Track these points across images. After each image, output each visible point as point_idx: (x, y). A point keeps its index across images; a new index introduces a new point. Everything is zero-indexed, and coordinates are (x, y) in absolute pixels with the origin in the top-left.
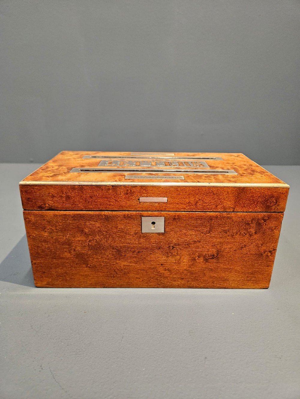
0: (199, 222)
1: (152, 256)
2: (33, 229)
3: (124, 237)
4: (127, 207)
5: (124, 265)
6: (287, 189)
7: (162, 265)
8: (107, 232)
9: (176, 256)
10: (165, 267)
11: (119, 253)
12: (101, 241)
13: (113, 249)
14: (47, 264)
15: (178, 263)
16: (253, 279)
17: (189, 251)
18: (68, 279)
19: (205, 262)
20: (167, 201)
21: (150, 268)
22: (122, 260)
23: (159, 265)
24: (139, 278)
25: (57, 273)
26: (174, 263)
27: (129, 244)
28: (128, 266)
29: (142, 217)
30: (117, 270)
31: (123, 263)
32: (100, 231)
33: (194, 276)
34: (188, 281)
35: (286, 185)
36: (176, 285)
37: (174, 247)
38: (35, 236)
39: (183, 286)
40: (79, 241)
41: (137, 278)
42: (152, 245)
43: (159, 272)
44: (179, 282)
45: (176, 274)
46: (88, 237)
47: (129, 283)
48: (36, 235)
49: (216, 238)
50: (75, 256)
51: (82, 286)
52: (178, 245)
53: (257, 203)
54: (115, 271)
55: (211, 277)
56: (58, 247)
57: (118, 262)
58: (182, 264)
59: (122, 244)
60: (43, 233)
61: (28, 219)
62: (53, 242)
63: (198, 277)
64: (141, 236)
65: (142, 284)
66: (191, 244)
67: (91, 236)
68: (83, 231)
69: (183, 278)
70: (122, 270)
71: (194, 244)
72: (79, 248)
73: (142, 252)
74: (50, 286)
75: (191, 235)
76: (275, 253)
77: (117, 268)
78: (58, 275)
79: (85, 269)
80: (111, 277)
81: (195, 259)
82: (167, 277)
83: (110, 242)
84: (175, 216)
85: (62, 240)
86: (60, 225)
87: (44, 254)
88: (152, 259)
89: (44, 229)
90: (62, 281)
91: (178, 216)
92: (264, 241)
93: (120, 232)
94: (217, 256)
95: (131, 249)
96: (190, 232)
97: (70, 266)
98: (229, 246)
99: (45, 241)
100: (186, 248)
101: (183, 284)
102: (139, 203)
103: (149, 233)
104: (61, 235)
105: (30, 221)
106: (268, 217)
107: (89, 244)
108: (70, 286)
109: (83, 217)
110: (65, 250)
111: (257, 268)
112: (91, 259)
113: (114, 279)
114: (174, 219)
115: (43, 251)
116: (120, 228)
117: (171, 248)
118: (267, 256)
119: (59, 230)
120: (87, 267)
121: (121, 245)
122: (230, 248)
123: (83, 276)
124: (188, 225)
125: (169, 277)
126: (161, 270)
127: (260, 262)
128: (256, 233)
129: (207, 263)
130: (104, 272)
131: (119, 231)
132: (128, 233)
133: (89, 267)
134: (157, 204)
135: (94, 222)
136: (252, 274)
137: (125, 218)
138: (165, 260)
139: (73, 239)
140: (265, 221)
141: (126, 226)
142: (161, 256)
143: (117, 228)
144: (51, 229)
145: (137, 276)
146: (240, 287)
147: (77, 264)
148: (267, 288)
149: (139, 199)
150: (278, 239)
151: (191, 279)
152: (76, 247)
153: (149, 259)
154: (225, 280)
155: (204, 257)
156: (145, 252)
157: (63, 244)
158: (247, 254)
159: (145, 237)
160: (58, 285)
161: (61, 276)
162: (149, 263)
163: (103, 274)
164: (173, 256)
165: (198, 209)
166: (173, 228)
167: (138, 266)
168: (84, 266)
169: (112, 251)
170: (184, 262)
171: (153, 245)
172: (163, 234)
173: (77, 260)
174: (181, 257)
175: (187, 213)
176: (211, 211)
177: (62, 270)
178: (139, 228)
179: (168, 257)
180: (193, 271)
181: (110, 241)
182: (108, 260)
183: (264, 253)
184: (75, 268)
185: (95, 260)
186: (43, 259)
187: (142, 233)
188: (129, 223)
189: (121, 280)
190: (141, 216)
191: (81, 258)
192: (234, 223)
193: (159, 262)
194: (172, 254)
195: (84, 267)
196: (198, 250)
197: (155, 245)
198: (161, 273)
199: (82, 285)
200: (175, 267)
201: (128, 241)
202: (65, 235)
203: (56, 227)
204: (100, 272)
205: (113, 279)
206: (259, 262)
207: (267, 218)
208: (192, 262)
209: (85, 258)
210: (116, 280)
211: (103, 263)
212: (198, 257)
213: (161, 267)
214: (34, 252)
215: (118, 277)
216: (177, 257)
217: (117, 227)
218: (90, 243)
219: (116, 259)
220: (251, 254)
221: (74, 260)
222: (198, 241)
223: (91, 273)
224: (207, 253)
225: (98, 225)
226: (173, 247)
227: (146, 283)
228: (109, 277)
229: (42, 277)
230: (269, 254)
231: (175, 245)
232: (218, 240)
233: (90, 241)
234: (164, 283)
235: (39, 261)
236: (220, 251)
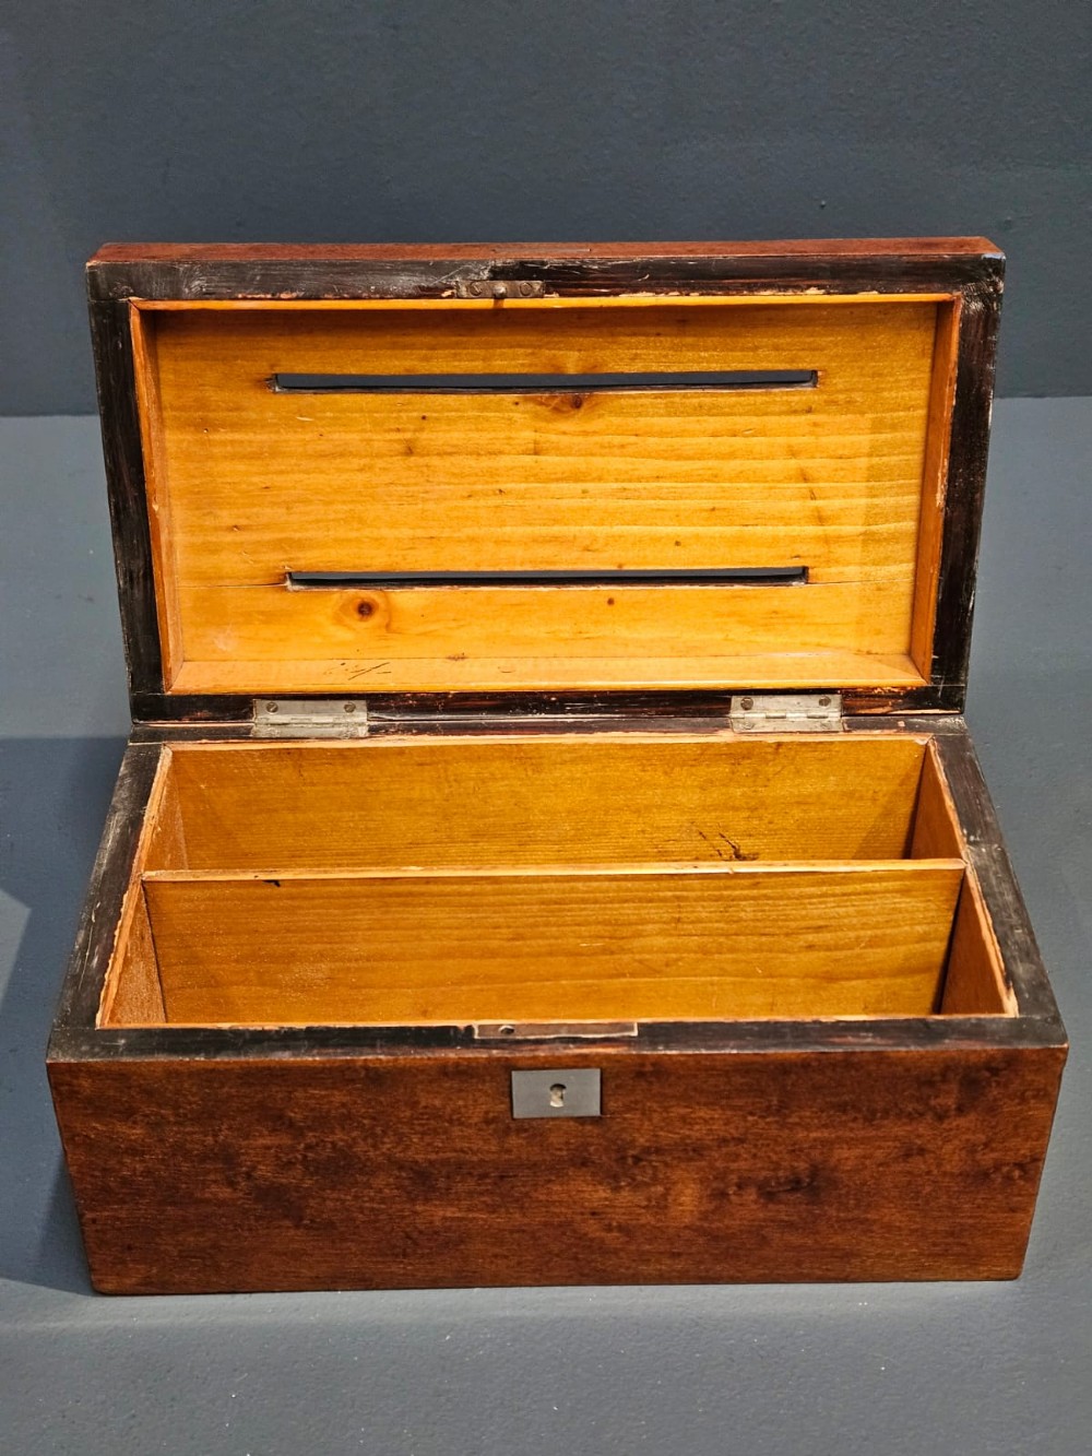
0: (738, 1080)
1: (556, 1188)
2: (87, 1115)
3: (445, 1132)
5: (445, 1218)
7: (594, 1213)
8: (374, 1119)
9: (647, 1185)
10: (606, 1222)
11: (423, 1181)
12: (350, 1147)
13: (401, 1168)
14: (142, 1220)
15: (661, 1206)
16: (956, 1249)
17: (701, 1169)
18: (223, 1264)
19: (762, 1201)
21: (546, 1224)
22: (437, 1203)
23: (582, 1214)
24: (506, 1257)
25: (180, 1248)
26: (644, 1208)
27: (462, 1155)
28: (461, 1219)
29: (513, 1073)
30: (415, 1235)
31: (442, 1213)
32: (349, 1117)
33: (724, 1245)
34: (701, 1262)
36: (650, 1274)
37: (641, 1160)
38: (93, 1136)
39: (679, 1277)
40: (268, 1148)
41: (496, 1256)
42: (552, 1154)
43: (586, 1234)
44: (666, 1265)
45: (650, 1242)
46: (302, 1135)
47: (464, 1274)
48: (96, 1134)
49: (807, 1128)
50: (250, 1194)
51: (279, 1287)
52: (658, 1151)
54: (408, 1237)
55: (789, 1248)
56: (185, 1167)
57: (419, 1208)
58: (674, 1211)
59: (437, 1153)
60: (122, 1128)
61: (67, 1088)
62: (165, 1154)
63: (736, 1248)
64: (509, 1128)
65: (515, 1275)
66: (709, 1148)
67: (315, 1130)
68: (280, 1117)
69: (679, 1254)
70: (436, 1233)
71: (719, 1147)
72: (264, 1171)
73: (515, 1176)
74: (154, 1290)
75: (706, 1122)
76: (1038, 1172)
77: (416, 1228)
78: (184, 1254)
79: (292, 1232)
80: (393, 1254)
81: (723, 1195)
82: (616, 1252)
83: (389, 1149)
84: (643, 1065)
85: (196, 1146)
86: (190, 1104)
87: (128, 1191)
88: (555, 1198)
89: (129, 1114)
90: (199, 1271)
91: (653, 1065)
92: (996, 1134)
93: (428, 1119)
94: (809, 1184)
95: (473, 1168)
96: (703, 1113)
97: (231, 1227)
98: (859, 1153)
99: (133, 1151)
100: (691, 1159)
101: (679, 1271)
103: (542, 1119)
104: (195, 1133)
105: (78, 1093)
106: (1007, 1062)
107: (305, 1157)
108: (233, 1286)
109: (283, 1075)
110: (212, 1177)
111: (970, 1217)
112: (312, 1202)
113: (406, 1261)
114: (640, 1075)
115: (125, 1182)
116: (426, 1107)
117: (630, 1161)
118: (1008, 1178)
119: (189, 1116)
120: (297, 1227)
121: (433, 1157)
122: (864, 1157)
123: (285, 1254)
124: (695, 1089)
125: (622, 1250)
126: (592, 1228)
127: (983, 1199)
128: (960, 1110)
129: (771, 1206)
130: (364, 1242)
131: (422, 1114)
132: (458, 1119)
133: (306, 1227)
135: (327, 1089)
136: (952, 1234)
137: (446, 1074)
138: (606, 1199)
139: (244, 1143)
140: (994, 1072)
141: (451, 1099)
142: (590, 1188)
143: (414, 1105)
144: (156, 1114)
145: (497, 1250)
147: (258, 1219)
148: (1014, 1279)
150: (1047, 1127)
151: (711, 1254)
152: (254, 1168)
153: (541, 1197)
154: (848, 1256)
155: (760, 1188)
156: (528, 1176)
157: (204, 1158)
158: (929, 1173)
159: (526, 1130)
160: (185, 1283)
161: (195, 1257)
162: (544, 1209)
163: (363, 1246)
164: (636, 1186)
166: (636, 1102)
167: (499, 1220)
168: (287, 1223)
169: (397, 1177)
170: (681, 1205)
171: (558, 1153)
172: (593, 1120)
173: (261, 1206)
174: (667, 1189)
177: (202, 1240)
178: (502, 1103)
179: (617, 1189)
180: (718, 1228)
181: (388, 1146)
182: (383, 1203)
183: (997, 1168)
184: (250, 1230)
185: (330, 1204)
186: (126, 1206)
187: (514, 1119)
188: (460, 1090)
189: (431, 1263)
190: (509, 1067)
191: (277, 1202)
192: (876, 1081)
193: (583, 1207)
194: (634, 1180)
195: (288, 1227)
196: (734, 1166)
197: (565, 1153)
198: (592, 1240)
199: (281, 1282)
200: (648, 1218)
201: (459, 1144)
202: (213, 1130)
203: (176, 1107)
204: (352, 1241)
205: (402, 1262)
206: (975, 1199)
207: (1002, 1065)
208: (714, 1204)
209: (292, 1199)
210: (411, 1264)
211: (362, 1213)
212: (735, 1188)
213: (592, 1221)
214: (89, 1187)
215: (422, 1256)
216: (653, 1189)
217: (417, 1103)
218: (310, 1155)
219: (413, 1201)
220: (945, 1174)
221: (247, 1206)
222: (733, 1139)
223: (315, 1244)
224: (770, 1174)
225: (339, 1097)
226: (637, 1159)
227: (534, 1271)
228: (387, 1255)
229: (123, 1262)
230: (1017, 1173)
231: (647, 1150)
232: (813, 1135)
233: (309, 1147)
234: (604, 1271)
235: (107, 1214)
236: (821, 1166)
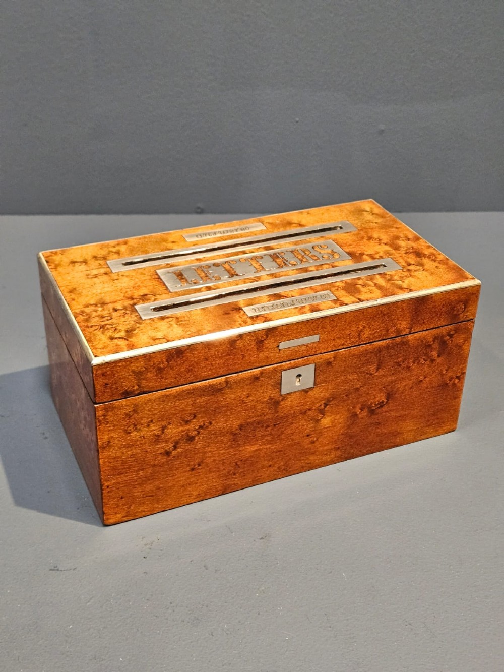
0: (364, 359)
1: (294, 426)
4: (259, 363)
5: (251, 451)
6: (479, 286)
7: (308, 436)
8: (227, 407)
10: (312, 439)
12: (218, 423)
14: (128, 481)
15: (333, 426)
16: (436, 421)
17: (348, 404)
19: (369, 415)
20: (320, 339)
21: (290, 445)
22: (249, 444)
23: (303, 437)
24: (274, 466)
25: (143, 493)
27: (260, 417)
28: (258, 450)
29: (283, 372)
30: (239, 463)
31: (249, 449)
32: (217, 408)
33: (355, 439)
34: (346, 450)
35: (477, 282)
36: (327, 461)
37: (327, 405)
38: (112, 441)
39: (337, 460)
40: (184, 431)
41: (270, 466)
42: (295, 410)
43: (304, 447)
44: (333, 455)
45: (328, 444)
46: (198, 421)
47: (257, 478)
49: (387, 376)
50: (175, 457)
52: (333, 399)
53: (441, 315)
54: (236, 464)
55: (378, 435)
56: (149, 449)
57: (242, 448)
61: (103, 417)
62: (141, 444)
63: (359, 440)
64: (279, 400)
66: (351, 393)
67: (204, 418)
68: (190, 414)
69: (338, 448)
70: (247, 460)
71: (356, 392)
72: (181, 443)
73: (280, 424)
74: (130, 518)
75: (351, 381)
76: (463, 378)
77: (240, 459)
78: (145, 496)
80: (230, 475)
81: (356, 415)
82: (315, 453)
84: (330, 358)
86: (154, 415)
87: (124, 467)
88: (294, 431)
89: (127, 426)
90: (150, 503)
91: (334, 358)
92: (450, 364)
94: (387, 402)
95: (264, 423)
96: (350, 377)
97: (165, 476)
98: (404, 384)
99: (128, 446)
100: (345, 401)
101: (338, 457)
102: (278, 351)
103: (292, 393)
104: (154, 430)
106: (455, 331)
108: (164, 508)
110: (160, 451)
111: (441, 405)
112: (200, 455)
114: (329, 363)
115: (123, 462)
117: (322, 406)
118: (454, 384)
120: (192, 470)
121: (249, 421)
122: (406, 385)
123: (186, 485)
124: (348, 366)
125: (317, 451)
126: (306, 443)
127: (445, 395)
128: (439, 356)
129: (373, 416)
130: (219, 471)
131: (246, 400)
132: (260, 400)
133: (196, 469)
134: (304, 348)
135: (210, 396)
136: (434, 415)
137: (257, 378)
138: (313, 427)
139: (174, 431)
140: (451, 336)
141: (258, 390)
142: (307, 423)
146: (418, 439)
147: (177, 469)
148: (454, 431)
149: (278, 346)
150: (467, 358)
151: (350, 445)
152: (177, 443)
153: (289, 432)
154: (397, 434)
155: (369, 408)
156: (284, 423)
157: (157, 442)
158: (427, 388)
159: (285, 400)
160: (144, 511)
162: (289, 438)
164: (324, 418)
165: (362, 341)
166: (327, 377)
167: (272, 447)
168: (188, 469)
169: (234, 435)
170: (339, 424)
171: (297, 408)
172: (310, 389)
173: (178, 462)
174: (335, 417)
175: (347, 351)
176: (380, 339)
177: (152, 486)
178: (277, 388)
179: (317, 421)
180: (353, 432)
182: (227, 450)
183: (450, 380)
184: (173, 476)
185: (207, 455)
186: (122, 476)
187: (281, 395)
188: (262, 385)
189: (245, 476)
190: (282, 370)
191: (185, 459)
192: (411, 349)
193: (304, 433)
194: (324, 415)
195: (188, 471)
196: (360, 400)
198: (306, 449)
204: (214, 472)
205: (233, 478)
206: (443, 396)
208: (352, 420)
209: (191, 456)
211: (219, 456)
212: (360, 411)
213: (307, 440)
214: (107, 468)
215: (241, 472)
216: (330, 418)
218: (200, 431)
219: (240, 445)
220: (433, 387)
221: (173, 464)
222: (361, 386)
223: (199, 477)
224: (372, 401)
225: (215, 399)
227: (284, 470)
228: (227, 476)
229: (118, 506)
230: (457, 381)
231: (329, 400)
232: (389, 379)
233: (200, 428)
235: (114, 481)
236: (391, 393)
